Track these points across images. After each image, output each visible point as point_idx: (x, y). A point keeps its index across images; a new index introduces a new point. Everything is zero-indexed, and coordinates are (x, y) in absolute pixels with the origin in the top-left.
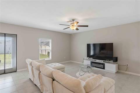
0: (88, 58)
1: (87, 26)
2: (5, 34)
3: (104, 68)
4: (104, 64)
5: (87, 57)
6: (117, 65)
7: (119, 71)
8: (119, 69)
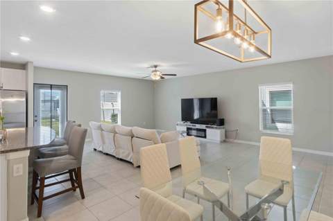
0: (182, 123)
1: (175, 75)
2: (51, 85)
3: (205, 137)
4: (205, 131)
5: (182, 120)
6: (224, 130)
7: (227, 140)
8: (226, 137)
